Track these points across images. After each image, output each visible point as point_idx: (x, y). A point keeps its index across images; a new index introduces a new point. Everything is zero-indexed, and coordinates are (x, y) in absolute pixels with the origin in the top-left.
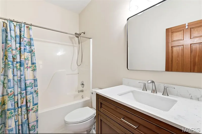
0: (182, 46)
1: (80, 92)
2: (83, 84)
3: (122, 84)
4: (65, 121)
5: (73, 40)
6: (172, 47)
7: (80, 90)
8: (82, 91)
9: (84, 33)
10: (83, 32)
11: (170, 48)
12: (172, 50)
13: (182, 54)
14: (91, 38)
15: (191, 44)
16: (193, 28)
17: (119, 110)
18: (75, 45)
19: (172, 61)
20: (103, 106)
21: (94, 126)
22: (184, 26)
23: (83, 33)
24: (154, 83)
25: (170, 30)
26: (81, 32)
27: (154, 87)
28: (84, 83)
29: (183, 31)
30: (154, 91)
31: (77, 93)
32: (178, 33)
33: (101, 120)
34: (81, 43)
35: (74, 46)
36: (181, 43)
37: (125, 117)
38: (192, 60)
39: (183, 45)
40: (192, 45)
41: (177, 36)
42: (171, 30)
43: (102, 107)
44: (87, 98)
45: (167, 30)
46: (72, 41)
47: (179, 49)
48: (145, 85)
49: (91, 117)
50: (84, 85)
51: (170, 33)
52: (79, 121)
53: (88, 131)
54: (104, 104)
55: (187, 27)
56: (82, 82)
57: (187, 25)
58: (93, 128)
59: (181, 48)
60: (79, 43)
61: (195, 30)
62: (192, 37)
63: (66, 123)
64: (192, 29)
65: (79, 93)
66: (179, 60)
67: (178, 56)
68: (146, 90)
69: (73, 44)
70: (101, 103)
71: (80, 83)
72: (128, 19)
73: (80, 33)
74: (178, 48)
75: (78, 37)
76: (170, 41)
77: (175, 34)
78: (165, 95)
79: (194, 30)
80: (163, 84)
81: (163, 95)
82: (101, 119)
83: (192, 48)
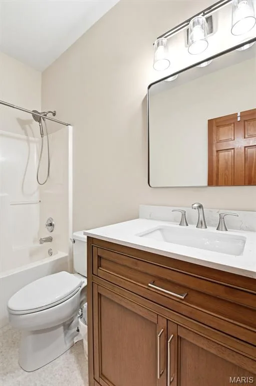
0: (233, 151)
1: (45, 241)
2: (51, 225)
3: (138, 217)
4: (9, 309)
5: (27, 126)
6: (217, 151)
7: (44, 238)
8: (50, 240)
9: (54, 114)
10: (53, 111)
11: (215, 153)
12: (218, 156)
13: (233, 164)
14: (70, 125)
15: (245, 147)
16: (246, 121)
17: (141, 267)
18: (31, 138)
19: (217, 175)
20: (103, 263)
21: (80, 312)
22: (235, 116)
23: (50, 113)
24: (201, 209)
25: (214, 122)
26: (46, 111)
27: (201, 216)
28: (53, 223)
29: (233, 125)
30: (202, 224)
31: (38, 244)
32: (226, 128)
33: (100, 295)
34: (47, 134)
35: (28, 141)
36: (232, 144)
37: (158, 280)
38: (247, 173)
39: (234, 149)
40: (246, 149)
41: (225, 134)
42: (216, 123)
43: (100, 266)
44: (62, 254)
45: (210, 122)
46: (24, 128)
47: (228, 155)
48: (184, 215)
49: (72, 293)
50: (53, 225)
51: (214, 128)
52: (44, 305)
53: (67, 323)
54: (106, 259)
55: (239, 119)
56: (51, 219)
57: (239, 115)
58: (79, 315)
59: (231, 153)
60: (42, 135)
61: (251, 124)
62: (246, 136)
63: (12, 314)
64: (246, 123)
65: (41, 243)
66: (227, 174)
67: (226, 168)
68: (187, 225)
69: (27, 135)
70: (100, 258)
71: (45, 222)
72: (149, 87)
73: (44, 113)
74: (226, 153)
75: (40, 121)
76: (215, 142)
77: (221, 129)
78: (222, 230)
79: (249, 124)
80: (217, 210)
81: (217, 229)
82: (98, 293)
83: (246, 153)
